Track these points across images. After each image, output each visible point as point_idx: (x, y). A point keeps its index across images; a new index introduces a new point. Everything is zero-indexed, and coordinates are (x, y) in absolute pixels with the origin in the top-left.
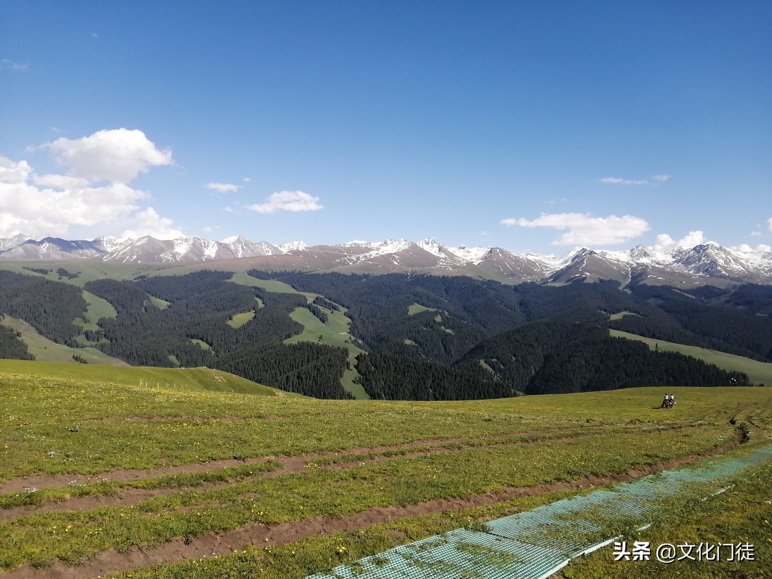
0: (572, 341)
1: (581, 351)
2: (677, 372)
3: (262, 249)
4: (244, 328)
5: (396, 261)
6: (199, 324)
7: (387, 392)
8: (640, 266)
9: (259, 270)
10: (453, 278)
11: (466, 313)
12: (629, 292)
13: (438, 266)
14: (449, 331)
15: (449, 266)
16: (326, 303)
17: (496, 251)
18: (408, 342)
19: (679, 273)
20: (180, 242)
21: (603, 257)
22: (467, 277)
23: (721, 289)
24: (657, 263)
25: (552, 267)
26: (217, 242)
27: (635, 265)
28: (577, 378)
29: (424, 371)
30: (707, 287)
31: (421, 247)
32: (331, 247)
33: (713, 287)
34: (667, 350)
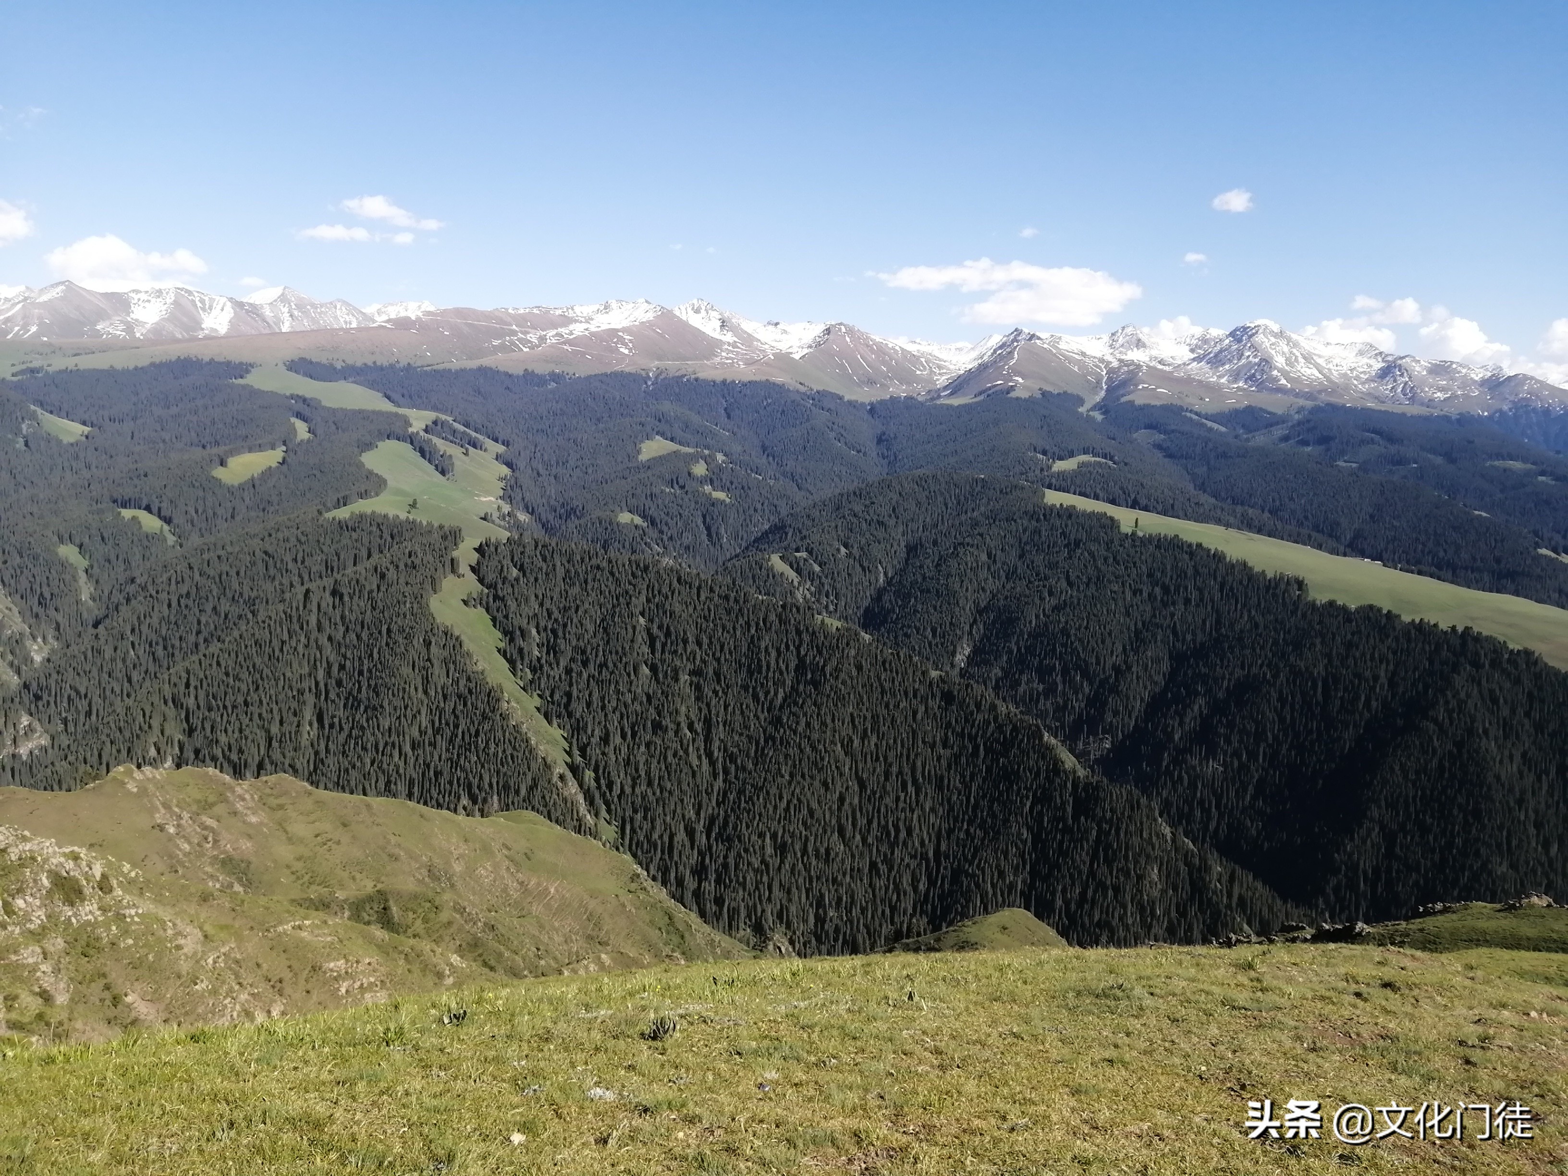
0: (966, 513)
1: (981, 535)
2: (1171, 578)
3: (336, 317)
4: (254, 486)
5: (626, 345)
6: (146, 476)
7: (542, 624)
8: (1126, 365)
9: (314, 360)
10: (745, 385)
11: (764, 460)
12: (1098, 416)
13: (718, 359)
14: (720, 495)
15: (741, 360)
16: (454, 432)
17: (840, 330)
18: (625, 517)
19: (1200, 382)
20: (143, 296)
21: (1053, 346)
22: (774, 384)
23: (1275, 414)
24: (1160, 362)
25: (952, 367)
26: (231, 300)
27: (1115, 364)
28: (967, 590)
29: (631, 578)
30: (1250, 410)
31: (684, 318)
32: (482, 312)
33: (1261, 409)
34: (1154, 531)
